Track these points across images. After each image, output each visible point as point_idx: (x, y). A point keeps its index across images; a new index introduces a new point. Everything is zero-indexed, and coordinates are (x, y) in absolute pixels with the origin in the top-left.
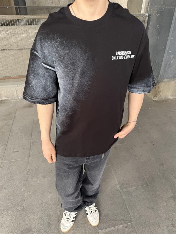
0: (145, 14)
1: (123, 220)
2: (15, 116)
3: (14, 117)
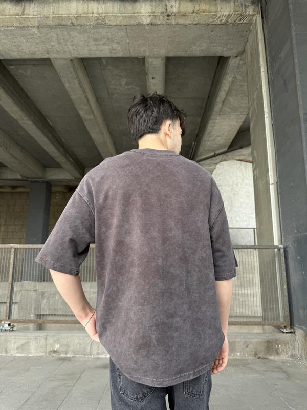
0: (279, 246)
2: (80, 377)
3: (78, 378)
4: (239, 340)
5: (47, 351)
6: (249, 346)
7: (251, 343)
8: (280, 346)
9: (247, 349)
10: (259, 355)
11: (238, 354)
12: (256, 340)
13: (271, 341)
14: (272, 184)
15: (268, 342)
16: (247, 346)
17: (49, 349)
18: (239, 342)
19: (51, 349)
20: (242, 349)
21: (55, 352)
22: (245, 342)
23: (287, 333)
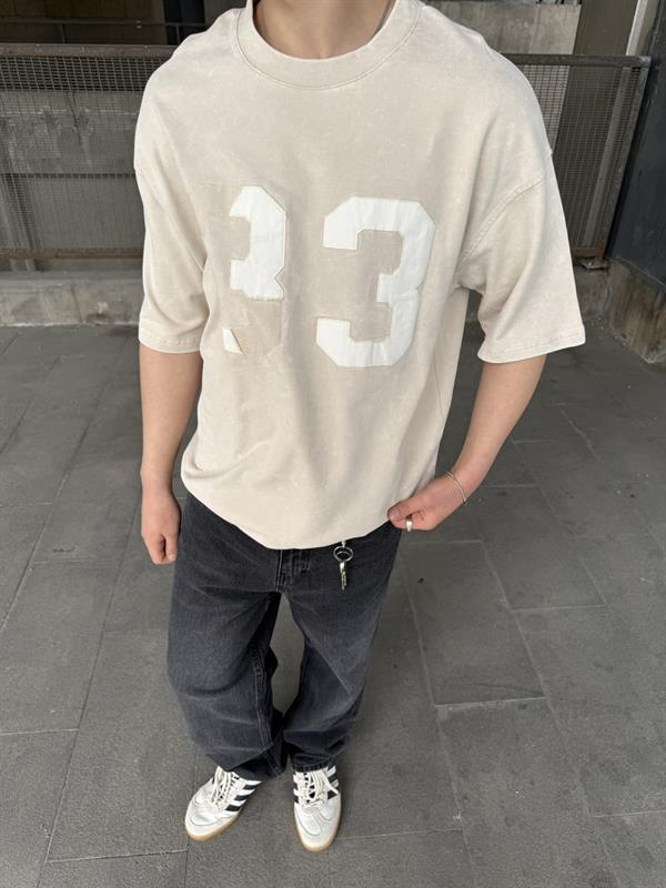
0: (638, 59)
1: (515, 688)
5: (83, 316)
17: (85, 311)
19: (91, 312)
21: (100, 316)
23: (592, 270)
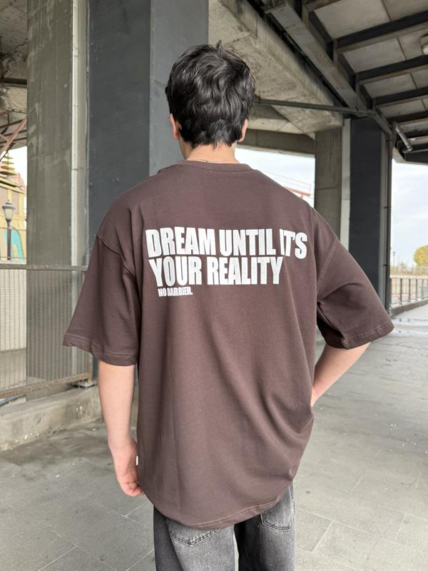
4: (28, 415)
6: (42, 421)
7: (44, 414)
8: (81, 407)
9: (40, 425)
10: (54, 429)
11: (26, 437)
12: (52, 408)
13: (71, 403)
14: (75, 169)
15: (68, 406)
16: (39, 422)
18: (27, 419)
20: (32, 427)
22: (37, 416)
23: (88, 387)
